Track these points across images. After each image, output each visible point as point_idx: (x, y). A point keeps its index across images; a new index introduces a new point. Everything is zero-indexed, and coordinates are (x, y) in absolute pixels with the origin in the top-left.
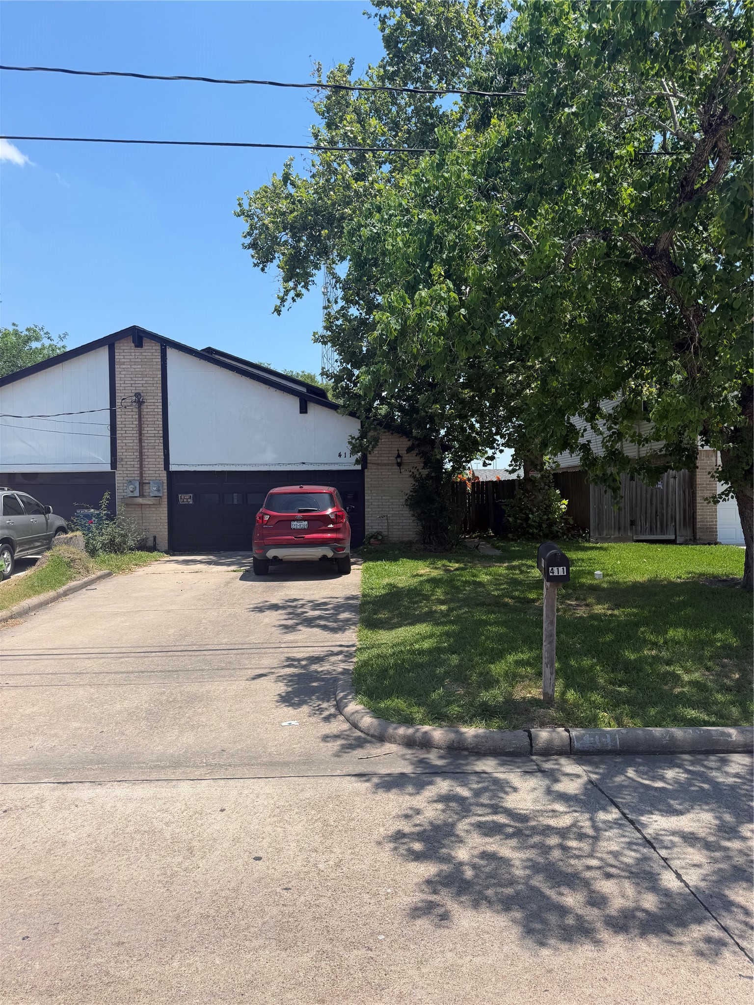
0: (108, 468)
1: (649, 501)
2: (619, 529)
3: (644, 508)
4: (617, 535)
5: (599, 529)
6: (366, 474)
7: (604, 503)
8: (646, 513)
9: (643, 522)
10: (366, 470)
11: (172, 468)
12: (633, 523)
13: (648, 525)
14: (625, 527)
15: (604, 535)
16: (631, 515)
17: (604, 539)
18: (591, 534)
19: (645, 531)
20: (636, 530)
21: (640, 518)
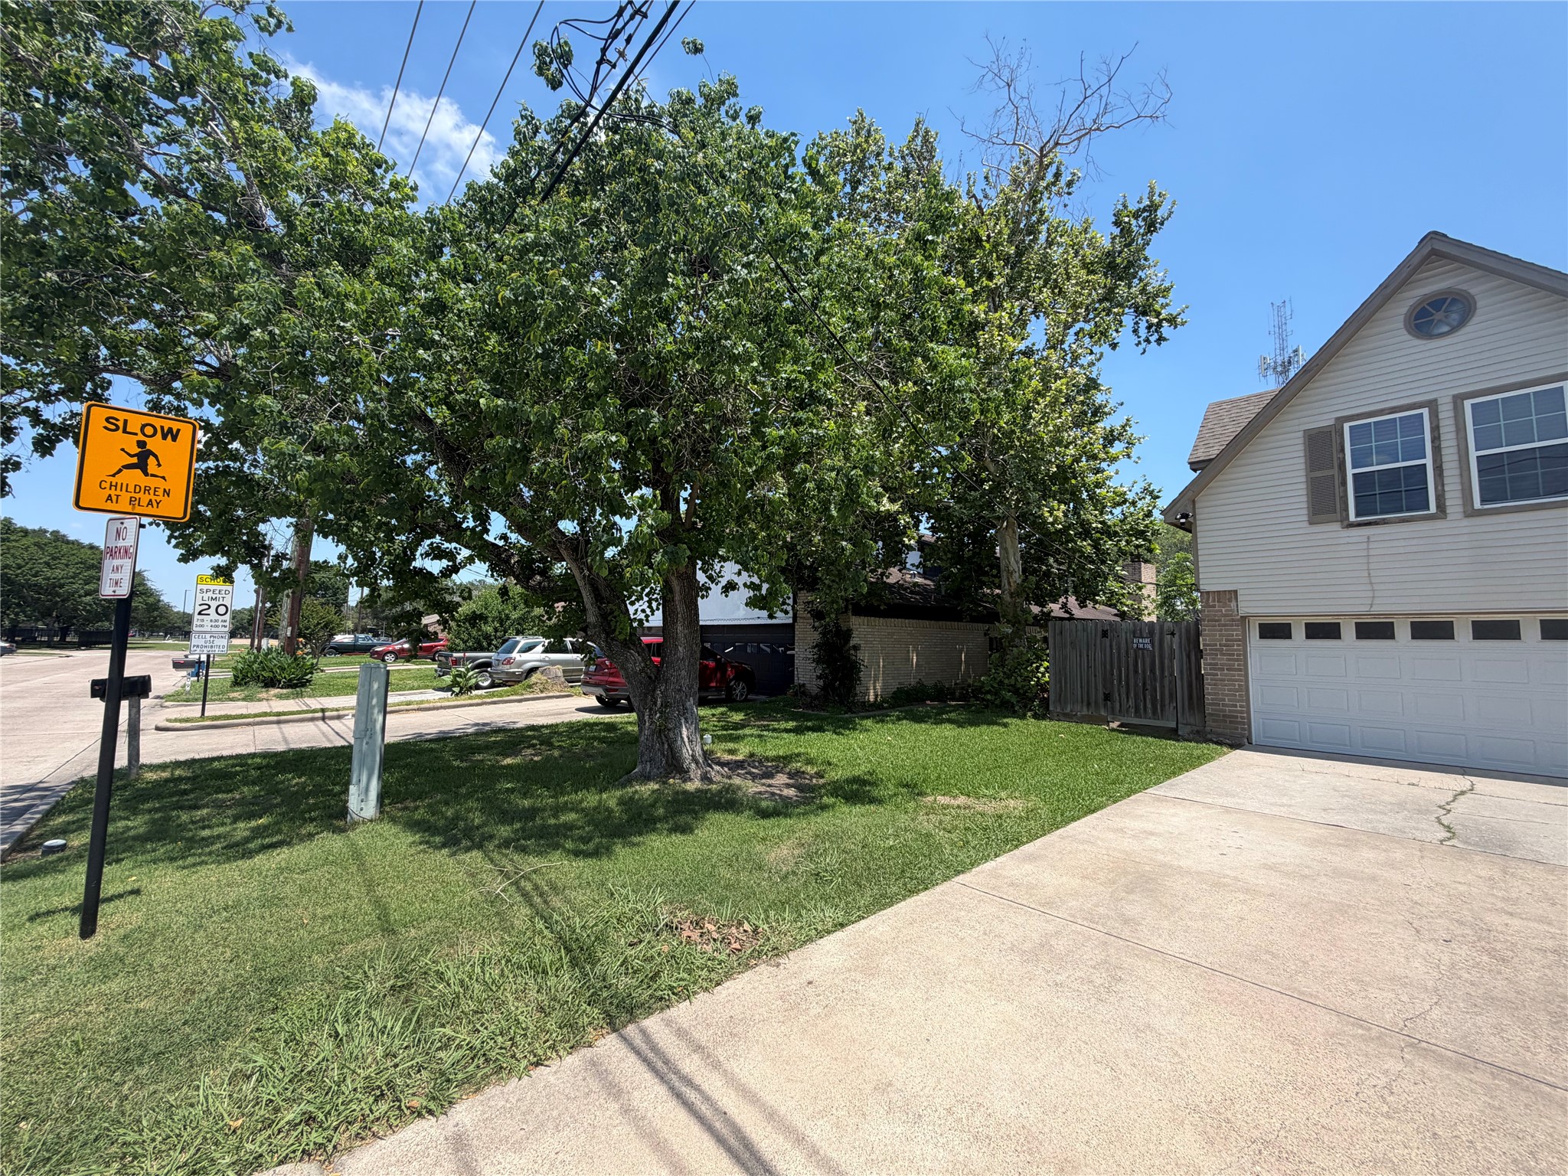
1: (1131, 668)
2: (1089, 704)
3: (1124, 678)
4: (1085, 711)
5: (1062, 701)
6: (796, 627)
7: (1068, 667)
8: (1127, 684)
9: (1124, 697)
10: (795, 624)
12: (1107, 697)
13: (1132, 703)
14: (1096, 702)
15: (1068, 710)
16: (1104, 686)
17: (1068, 717)
18: (1051, 708)
19: (1127, 711)
20: (1113, 709)
21: (1119, 691)
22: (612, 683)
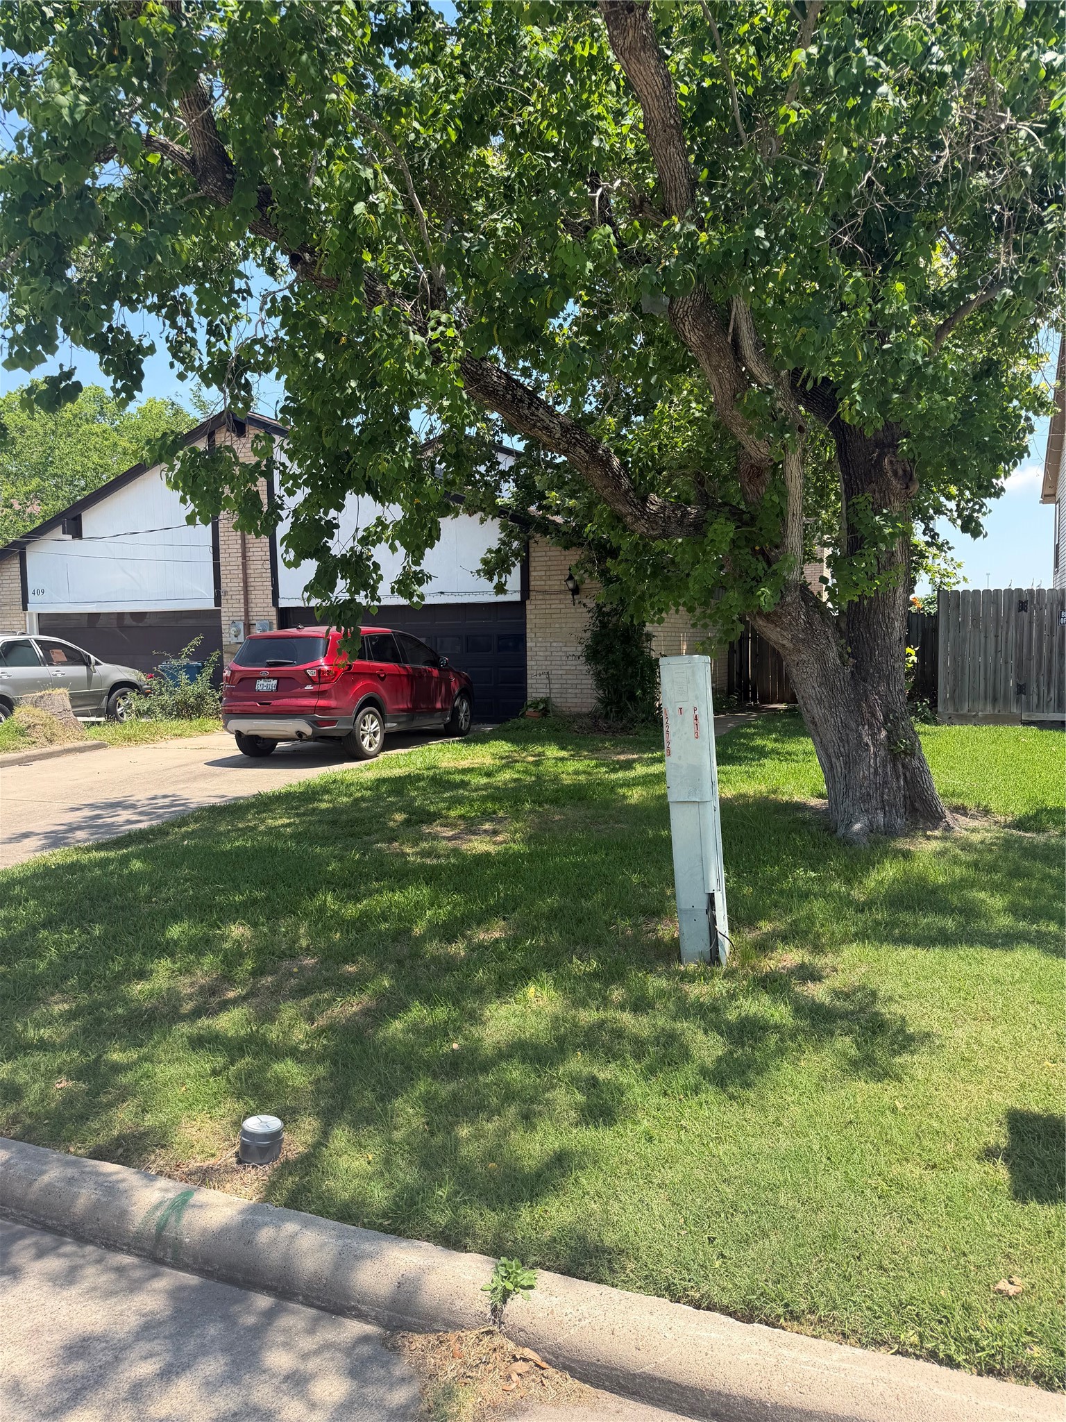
0: (211, 605)
1: (1056, 650)
2: (995, 700)
3: (1045, 663)
4: (989, 710)
5: (956, 698)
6: (528, 607)
7: (967, 653)
8: (1050, 672)
9: (1044, 688)
10: (528, 602)
11: (283, 603)
12: (1021, 689)
13: (1052, 695)
14: (1006, 697)
15: (965, 710)
16: (1018, 676)
17: (964, 719)
18: (940, 709)
19: (1048, 706)
20: (1028, 703)
21: (1038, 680)
22: (324, 710)
